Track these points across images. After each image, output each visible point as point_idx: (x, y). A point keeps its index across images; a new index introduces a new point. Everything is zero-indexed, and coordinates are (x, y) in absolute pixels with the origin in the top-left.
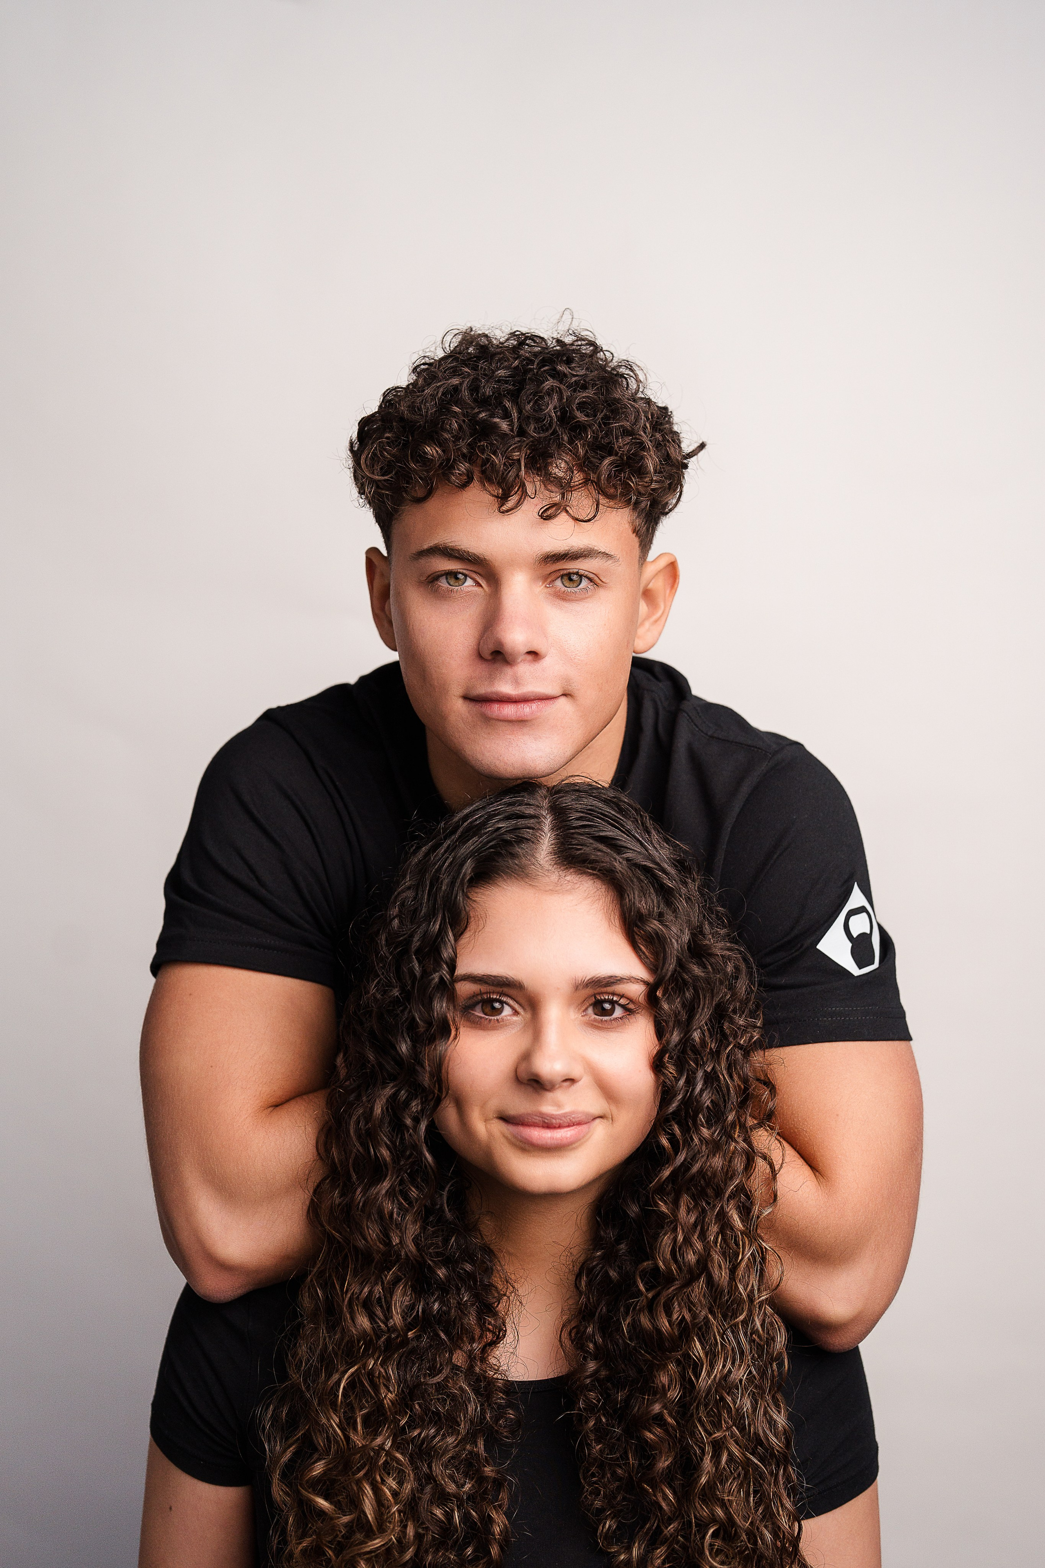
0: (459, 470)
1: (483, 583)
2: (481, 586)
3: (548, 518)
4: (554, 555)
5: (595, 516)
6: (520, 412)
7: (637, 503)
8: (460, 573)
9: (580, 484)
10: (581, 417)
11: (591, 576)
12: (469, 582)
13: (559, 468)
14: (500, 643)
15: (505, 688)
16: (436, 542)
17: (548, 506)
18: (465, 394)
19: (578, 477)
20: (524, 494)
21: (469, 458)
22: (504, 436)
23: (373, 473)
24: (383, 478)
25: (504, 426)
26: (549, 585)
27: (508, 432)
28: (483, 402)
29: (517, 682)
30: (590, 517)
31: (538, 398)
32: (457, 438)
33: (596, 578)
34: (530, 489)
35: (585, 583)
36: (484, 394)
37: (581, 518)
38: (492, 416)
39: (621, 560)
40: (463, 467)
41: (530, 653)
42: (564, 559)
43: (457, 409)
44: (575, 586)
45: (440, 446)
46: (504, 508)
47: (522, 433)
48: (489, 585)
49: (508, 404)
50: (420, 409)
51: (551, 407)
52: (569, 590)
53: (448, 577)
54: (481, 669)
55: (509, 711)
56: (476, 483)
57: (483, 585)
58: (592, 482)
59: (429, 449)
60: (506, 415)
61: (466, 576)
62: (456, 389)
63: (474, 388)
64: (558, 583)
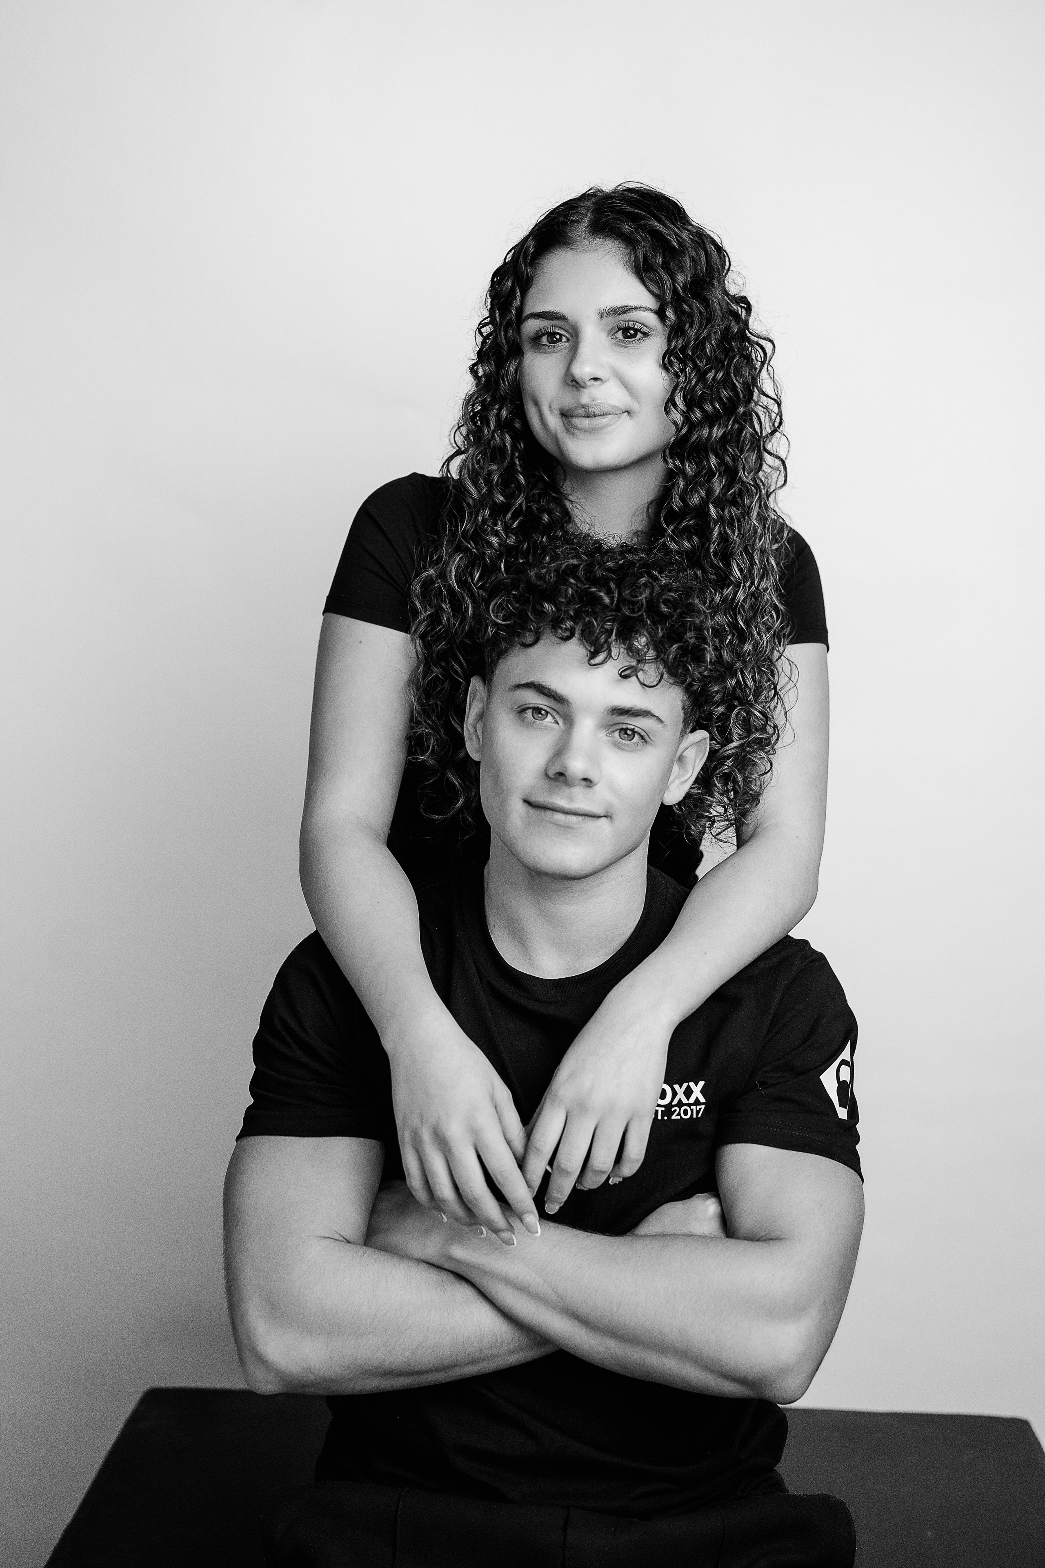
0: (566, 625)
1: (560, 722)
2: (558, 723)
3: (626, 677)
4: (620, 709)
5: (657, 685)
6: (620, 594)
7: (691, 685)
8: (544, 710)
9: (652, 659)
10: (664, 609)
11: (643, 734)
12: (549, 718)
13: (641, 642)
14: (566, 768)
15: (560, 801)
16: (532, 680)
17: (626, 668)
18: (581, 573)
19: (651, 654)
20: (610, 655)
21: (575, 619)
22: (606, 607)
23: (497, 618)
24: (503, 623)
25: (607, 600)
26: (609, 734)
27: (609, 604)
28: (595, 582)
29: (571, 799)
30: (653, 684)
31: (635, 589)
32: (569, 603)
33: (646, 737)
34: (614, 652)
35: (637, 738)
36: (595, 576)
37: (646, 683)
38: (600, 591)
39: (669, 727)
40: (569, 624)
41: (585, 779)
42: (627, 714)
43: (572, 581)
44: (629, 739)
45: (555, 606)
46: (593, 662)
47: (618, 609)
48: (565, 724)
49: (613, 586)
50: (545, 577)
51: (643, 596)
52: (624, 742)
53: (534, 712)
54: (544, 784)
55: (559, 817)
56: (574, 640)
57: (559, 723)
58: (662, 659)
59: (546, 605)
60: (609, 592)
61: (547, 713)
62: (577, 567)
63: (589, 568)
64: (617, 734)
